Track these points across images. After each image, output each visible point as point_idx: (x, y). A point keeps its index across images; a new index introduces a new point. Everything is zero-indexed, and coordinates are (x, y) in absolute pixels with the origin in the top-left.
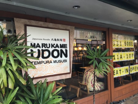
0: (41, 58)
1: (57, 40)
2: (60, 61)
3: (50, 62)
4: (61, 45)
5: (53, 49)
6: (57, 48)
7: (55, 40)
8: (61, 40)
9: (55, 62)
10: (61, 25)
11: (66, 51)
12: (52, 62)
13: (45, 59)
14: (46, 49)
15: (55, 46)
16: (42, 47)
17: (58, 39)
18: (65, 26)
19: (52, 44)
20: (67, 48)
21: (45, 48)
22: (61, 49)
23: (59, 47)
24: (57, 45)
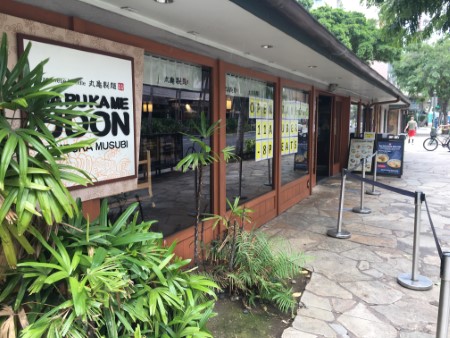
0: (63, 134)
1: (102, 84)
2: (111, 145)
3: (87, 148)
4: (112, 99)
5: (95, 110)
6: (104, 109)
7: (99, 84)
8: (113, 86)
9: (100, 147)
10: (112, 42)
11: (126, 116)
12: (91, 148)
13: (75, 139)
15: (98, 102)
17: (105, 83)
18: (120, 45)
19: (91, 97)
20: (127, 108)
22: (114, 110)
23: (108, 107)
24: (104, 99)
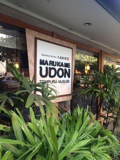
0: (48, 76)
1: (62, 58)
2: (64, 82)
3: (56, 82)
4: (65, 63)
5: (59, 67)
6: (62, 67)
7: (61, 58)
8: (65, 58)
9: (60, 82)
10: (66, 42)
11: (69, 70)
12: (57, 82)
13: (52, 78)
14: (53, 67)
15: (60, 64)
16: (50, 65)
18: (68, 43)
19: (58, 62)
20: (70, 67)
21: (52, 65)
22: (65, 68)
24: (62, 63)
